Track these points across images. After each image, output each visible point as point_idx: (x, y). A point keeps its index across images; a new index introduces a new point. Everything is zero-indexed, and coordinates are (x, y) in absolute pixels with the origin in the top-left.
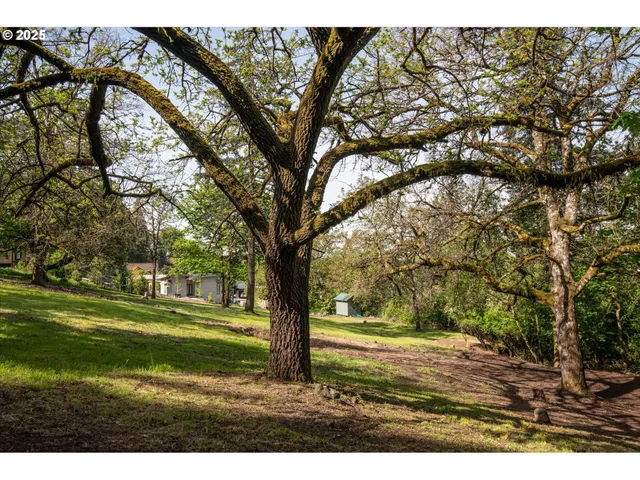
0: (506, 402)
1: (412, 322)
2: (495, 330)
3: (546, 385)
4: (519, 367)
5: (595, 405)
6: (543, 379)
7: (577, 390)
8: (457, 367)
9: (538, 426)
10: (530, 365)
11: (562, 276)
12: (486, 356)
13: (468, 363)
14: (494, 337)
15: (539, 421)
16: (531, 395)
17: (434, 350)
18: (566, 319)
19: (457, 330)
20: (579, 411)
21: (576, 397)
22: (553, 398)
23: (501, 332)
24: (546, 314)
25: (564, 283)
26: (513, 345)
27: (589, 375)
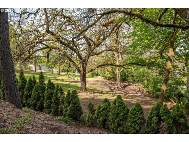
0: (110, 90)
1: (91, 74)
2: (107, 76)
3: (115, 86)
4: (111, 83)
5: (122, 89)
6: (115, 85)
8: (101, 84)
9: (115, 94)
10: (113, 83)
11: (118, 69)
12: (106, 81)
13: (103, 83)
14: (106, 77)
16: (113, 89)
17: (97, 81)
18: (119, 76)
19: (100, 76)
20: (120, 91)
21: (120, 88)
22: (116, 89)
23: (108, 77)
24: (116, 75)
25: (119, 70)
26: (110, 79)
27: (122, 84)
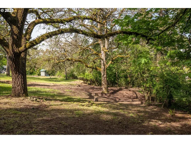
0: (88, 97)
1: (65, 77)
3: (99, 92)
4: (93, 88)
5: (110, 96)
6: (98, 90)
7: (106, 92)
8: (77, 89)
9: (94, 102)
10: (96, 87)
11: (104, 63)
12: (85, 86)
13: (80, 88)
14: (87, 80)
15: (95, 101)
16: (95, 95)
17: (71, 85)
18: (104, 75)
19: (77, 79)
20: (106, 98)
21: (106, 94)
22: (100, 95)
23: (89, 79)
24: (100, 74)
25: (104, 65)
26: (92, 82)
27: (109, 88)
